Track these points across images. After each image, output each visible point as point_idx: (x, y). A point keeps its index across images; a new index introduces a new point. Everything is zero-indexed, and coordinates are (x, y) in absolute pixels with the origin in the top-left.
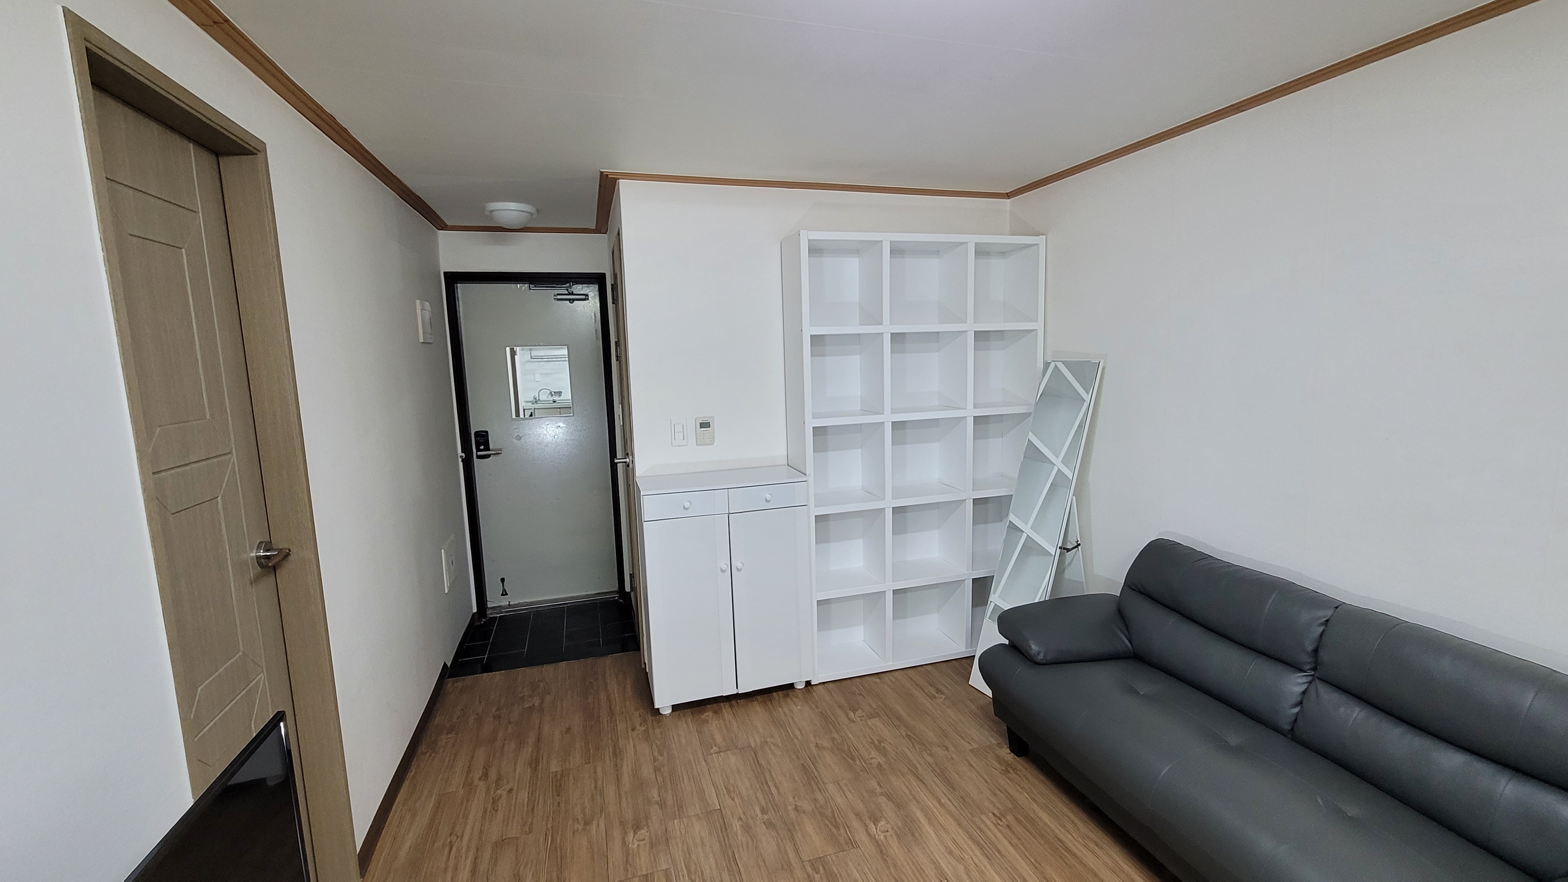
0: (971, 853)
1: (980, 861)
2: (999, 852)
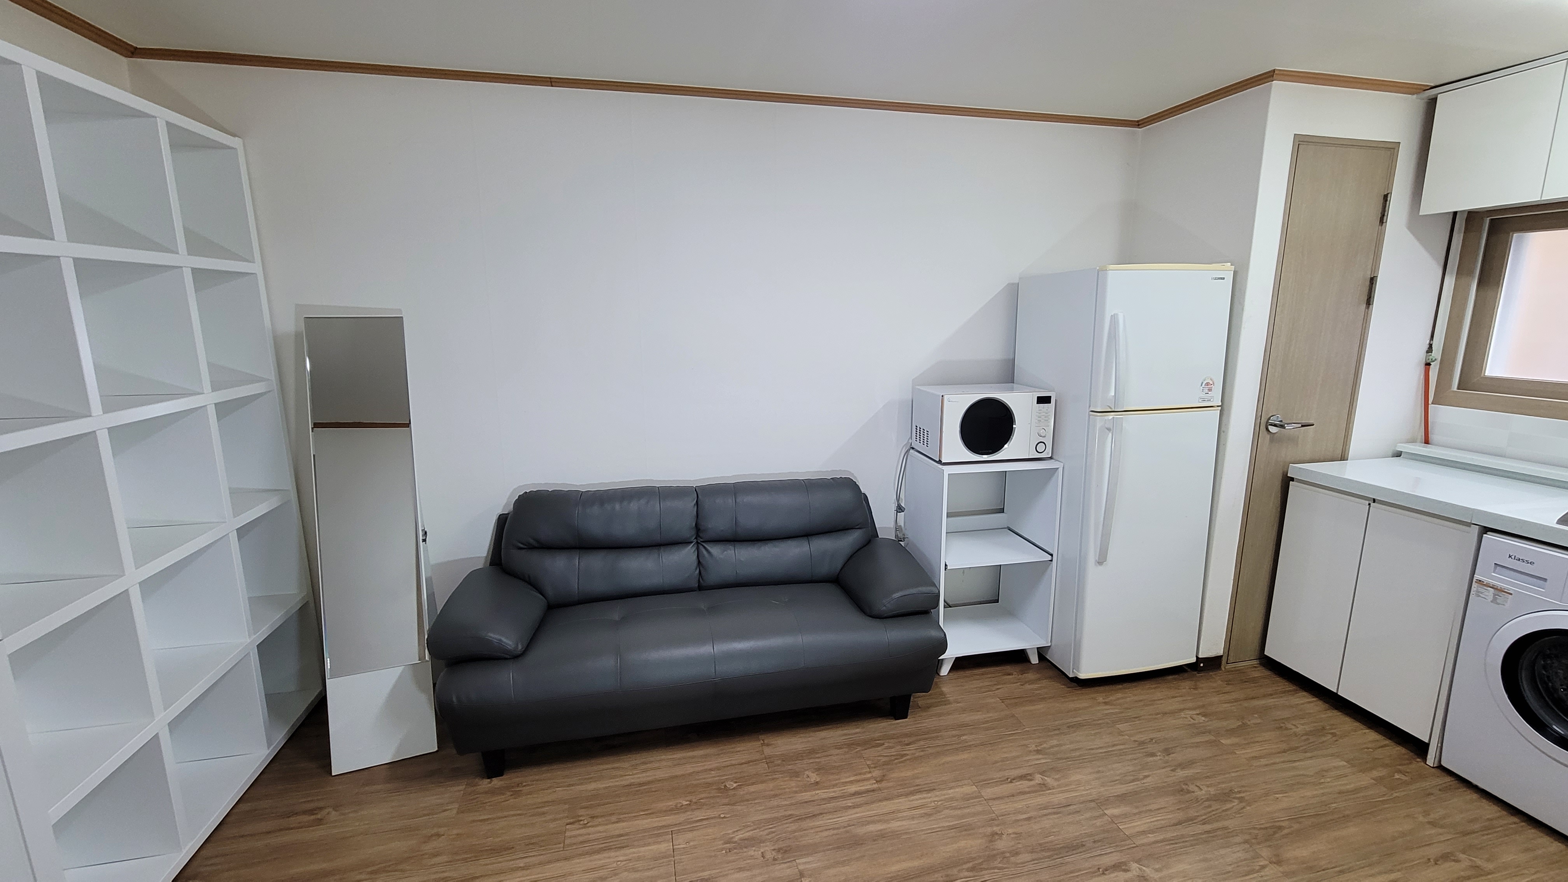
0: (612, 860)
1: (625, 855)
2: (621, 835)
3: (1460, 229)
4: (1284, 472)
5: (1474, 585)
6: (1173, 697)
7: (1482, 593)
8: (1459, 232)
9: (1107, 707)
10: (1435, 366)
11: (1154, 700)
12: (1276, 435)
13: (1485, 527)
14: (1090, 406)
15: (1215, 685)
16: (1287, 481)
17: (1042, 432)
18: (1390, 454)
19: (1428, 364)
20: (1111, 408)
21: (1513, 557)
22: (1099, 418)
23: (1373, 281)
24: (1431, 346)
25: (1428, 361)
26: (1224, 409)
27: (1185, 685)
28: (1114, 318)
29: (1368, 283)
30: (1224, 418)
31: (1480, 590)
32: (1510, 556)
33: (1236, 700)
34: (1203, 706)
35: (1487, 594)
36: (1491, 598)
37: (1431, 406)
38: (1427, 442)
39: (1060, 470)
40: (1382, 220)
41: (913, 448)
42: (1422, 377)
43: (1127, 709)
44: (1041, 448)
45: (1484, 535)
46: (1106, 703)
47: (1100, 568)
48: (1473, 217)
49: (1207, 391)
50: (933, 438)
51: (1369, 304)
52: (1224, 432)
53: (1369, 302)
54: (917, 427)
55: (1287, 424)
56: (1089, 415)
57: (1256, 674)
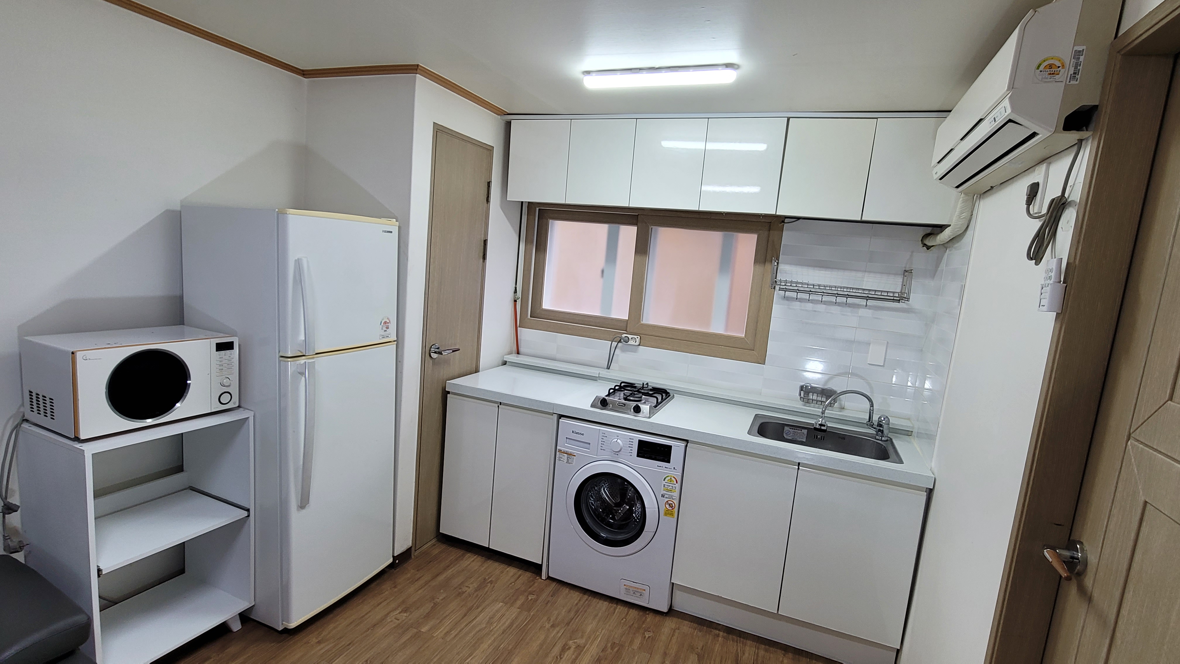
3: (525, 213)
4: (443, 388)
5: (558, 453)
6: (378, 605)
7: (561, 458)
8: (525, 215)
9: (322, 646)
10: (519, 301)
11: (363, 616)
12: (436, 360)
13: (559, 414)
14: (279, 352)
15: (409, 575)
16: (445, 394)
17: (226, 382)
18: (500, 363)
19: (515, 301)
20: (302, 352)
21: (574, 432)
22: (290, 363)
23: (485, 242)
24: (516, 288)
25: (515, 299)
26: (399, 342)
27: (387, 587)
28: (298, 262)
29: (483, 244)
30: (399, 350)
31: (561, 456)
32: (573, 432)
33: (426, 583)
34: (403, 602)
35: (563, 458)
36: (566, 461)
37: (519, 329)
38: (518, 353)
39: (251, 420)
40: (488, 200)
41: (27, 421)
42: (513, 309)
43: (341, 638)
44: (225, 398)
45: (560, 420)
46: (319, 642)
47: (304, 511)
48: (531, 205)
49: (385, 329)
50: (61, 408)
51: (485, 259)
52: (400, 362)
53: (484, 257)
54: (31, 392)
55: (444, 351)
56: (280, 361)
57: (436, 551)
